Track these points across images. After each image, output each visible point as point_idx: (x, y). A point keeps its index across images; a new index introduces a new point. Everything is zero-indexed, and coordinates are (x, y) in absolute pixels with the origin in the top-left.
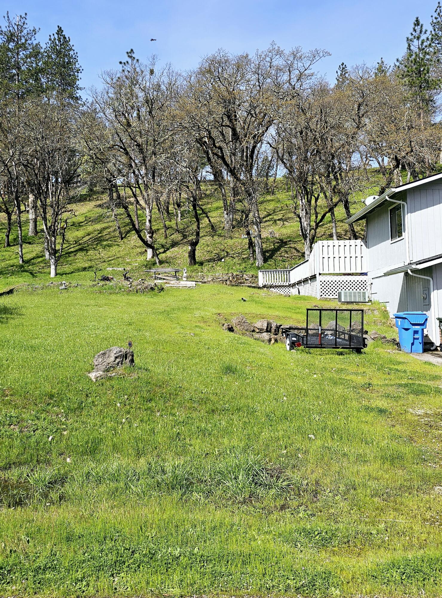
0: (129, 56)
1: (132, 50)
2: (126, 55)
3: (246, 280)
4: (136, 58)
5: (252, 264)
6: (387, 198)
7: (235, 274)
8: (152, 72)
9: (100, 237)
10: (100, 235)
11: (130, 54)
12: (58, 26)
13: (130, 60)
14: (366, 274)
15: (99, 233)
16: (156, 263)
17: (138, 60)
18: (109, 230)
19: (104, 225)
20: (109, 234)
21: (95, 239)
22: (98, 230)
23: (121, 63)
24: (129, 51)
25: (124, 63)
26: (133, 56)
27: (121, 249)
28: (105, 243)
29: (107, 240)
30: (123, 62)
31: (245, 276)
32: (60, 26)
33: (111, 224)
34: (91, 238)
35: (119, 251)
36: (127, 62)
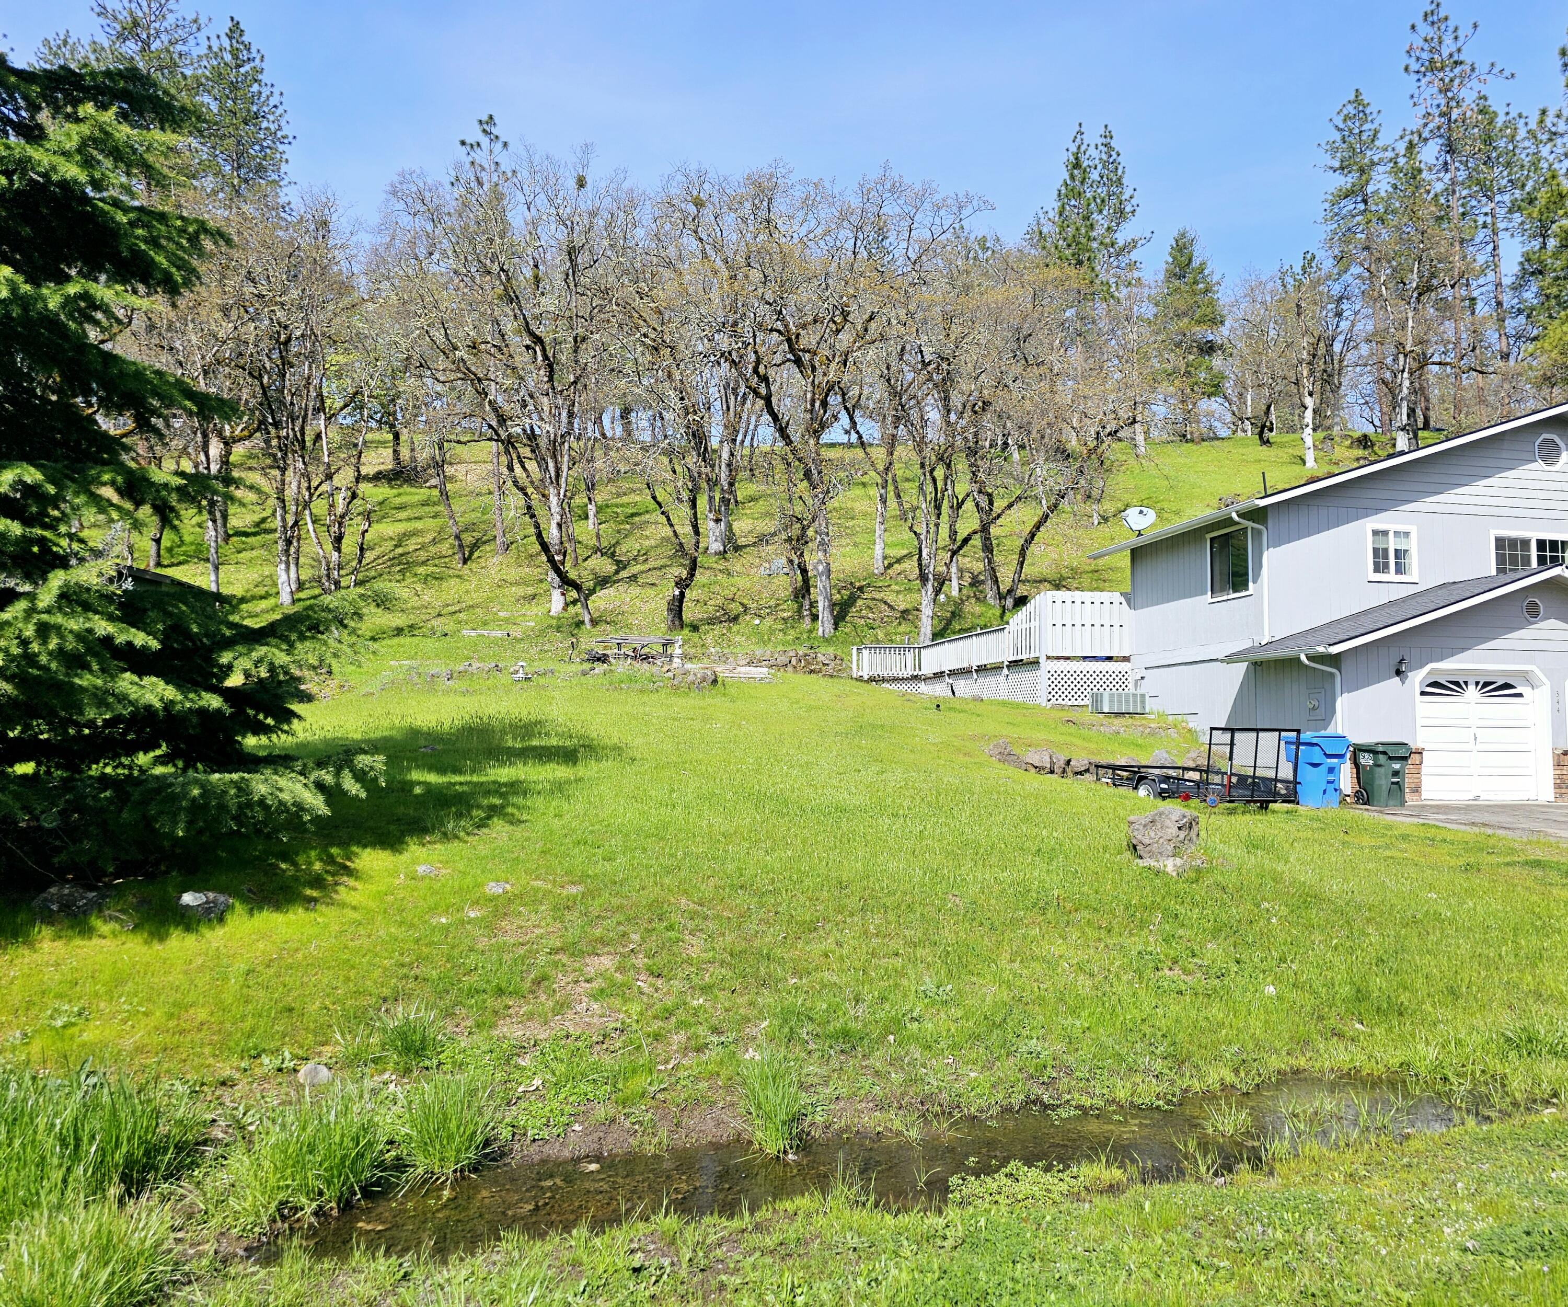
0: (484, 131)
1: (491, 117)
2: (478, 129)
3: (824, 665)
4: (503, 139)
5: (810, 631)
6: (1234, 515)
7: (800, 653)
8: (581, 183)
9: (402, 555)
10: (400, 550)
11: (485, 126)
12: (232, 19)
13: (485, 141)
14: (1126, 659)
15: (396, 546)
16: (583, 622)
17: (505, 144)
18: (420, 540)
19: (401, 528)
20: (423, 547)
21: (390, 560)
22: (391, 539)
23: (463, 143)
24: (485, 118)
25: (472, 146)
26: (495, 131)
27: (466, 586)
28: (421, 570)
29: (424, 563)
30: (468, 141)
31: (821, 658)
32: (236, 19)
33: (419, 525)
34: (378, 558)
35: (467, 592)
36: (478, 144)
